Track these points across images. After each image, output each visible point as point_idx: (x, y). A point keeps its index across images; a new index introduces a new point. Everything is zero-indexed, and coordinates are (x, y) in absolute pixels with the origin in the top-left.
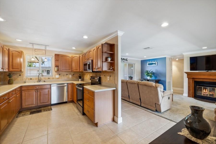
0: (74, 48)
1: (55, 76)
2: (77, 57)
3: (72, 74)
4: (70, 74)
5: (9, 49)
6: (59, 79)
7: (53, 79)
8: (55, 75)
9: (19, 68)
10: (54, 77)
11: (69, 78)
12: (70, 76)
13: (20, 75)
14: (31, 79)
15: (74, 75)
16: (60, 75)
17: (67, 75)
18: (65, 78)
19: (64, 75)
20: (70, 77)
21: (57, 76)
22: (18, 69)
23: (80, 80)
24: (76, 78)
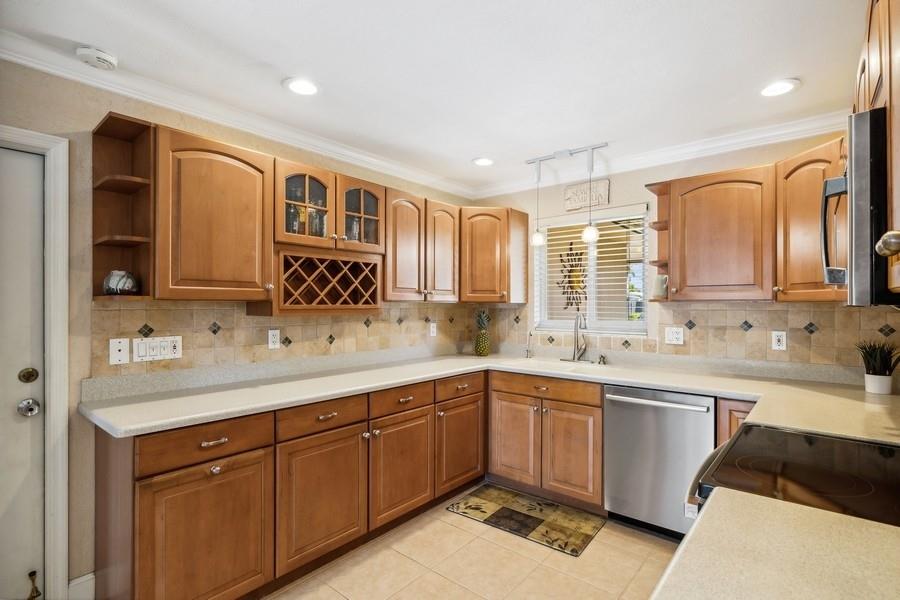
0: (778, 88)
1: (661, 332)
2: (821, 166)
3: (800, 321)
4: (779, 321)
5: (460, 211)
6: (687, 353)
7: (650, 347)
8: (662, 325)
9: (497, 289)
10: (654, 336)
11: (764, 352)
12: (778, 341)
13: (517, 319)
14: (551, 340)
15: (810, 328)
16: (691, 325)
17: (747, 326)
18: (737, 349)
19: (723, 329)
20: (775, 346)
21: (676, 334)
22: (494, 291)
23: (874, 384)
24: (838, 359)
